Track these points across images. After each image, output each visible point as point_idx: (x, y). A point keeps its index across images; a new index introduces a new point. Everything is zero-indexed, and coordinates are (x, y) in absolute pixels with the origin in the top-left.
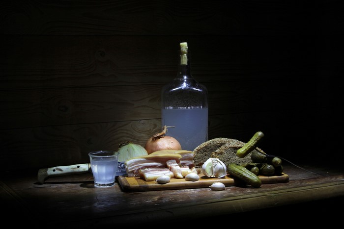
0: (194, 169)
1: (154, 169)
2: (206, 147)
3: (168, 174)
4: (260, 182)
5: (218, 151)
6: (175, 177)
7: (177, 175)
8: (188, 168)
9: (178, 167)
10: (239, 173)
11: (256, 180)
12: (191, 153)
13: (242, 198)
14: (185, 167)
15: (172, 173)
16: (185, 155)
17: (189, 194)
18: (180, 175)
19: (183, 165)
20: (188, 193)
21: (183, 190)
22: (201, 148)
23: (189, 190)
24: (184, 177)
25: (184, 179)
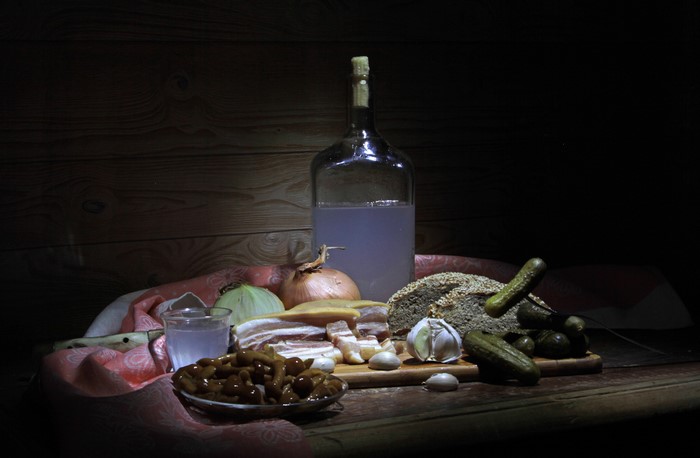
0: (389, 343)
1: (298, 343)
2: (415, 293)
3: (330, 354)
4: (538, 372)
5: (442, 301)
6: (346, 361)
7: (349, 356)
8: (376, 342)
9: (353, 339)
10: (491, 353)
11: (528, 369)
12: (381, 306)
13: (497, 408)
14: (368, 339)
15: (338, 353)
16: (370, 311)
17: (378, 399)
18: (357, 357)
19: (363, 334)
20: (376, 397)
21: (364, 391)
22: (404, 296)
23: (376, 391)
24: (366, 362)
25: (366, 366)
